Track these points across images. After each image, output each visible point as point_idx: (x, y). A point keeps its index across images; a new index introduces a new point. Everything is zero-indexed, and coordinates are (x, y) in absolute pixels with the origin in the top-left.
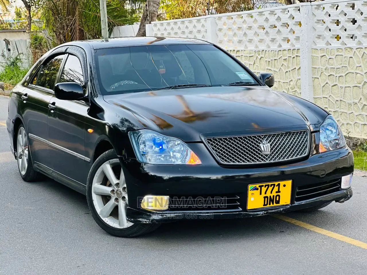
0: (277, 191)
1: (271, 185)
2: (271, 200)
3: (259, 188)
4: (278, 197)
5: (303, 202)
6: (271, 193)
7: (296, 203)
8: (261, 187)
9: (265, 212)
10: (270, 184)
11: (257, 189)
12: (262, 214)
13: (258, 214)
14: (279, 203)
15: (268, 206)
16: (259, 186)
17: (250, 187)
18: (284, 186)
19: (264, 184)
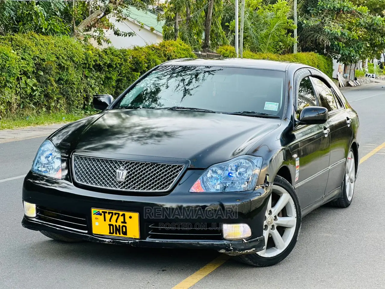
0: (123, 221)
1: (115, 214)
2: (118, 230)
3: (103, 214)
4: (124, 228)
5: (157, 241)
6: (116, 222)
7: (148, 240)
8: (105, 213)
9: (112, 241)
10: (114, 212)
11: (101, 215)
12: (108, 242)
13: (104, 241)
14: (126, 235)
15: (114, 234)
16: (103, 212)
17: (94, 211)
18: (130, 217)
19: (108, 211)
